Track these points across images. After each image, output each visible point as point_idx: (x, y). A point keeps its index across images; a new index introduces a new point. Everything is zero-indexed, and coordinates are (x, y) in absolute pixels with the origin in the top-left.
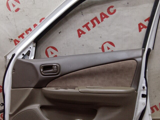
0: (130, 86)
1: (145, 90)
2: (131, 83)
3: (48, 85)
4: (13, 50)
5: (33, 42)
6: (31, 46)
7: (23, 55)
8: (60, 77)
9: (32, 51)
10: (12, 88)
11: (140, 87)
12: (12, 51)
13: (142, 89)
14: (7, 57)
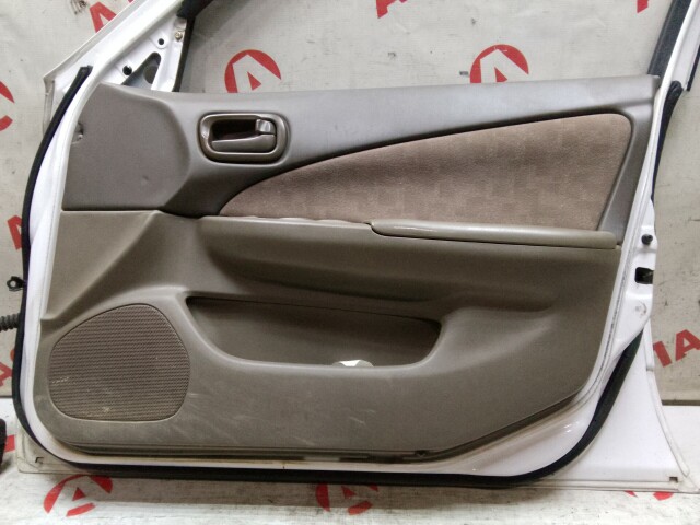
0: (594, 225)
1: (653, 251)
2: (598, 214)
3: (231, 205)
4: (85, 52)
5: (175, 17)
6: (165, 35)
7: (127, 71)
8: (287, 174)
9: (169, 55)
10: (65, 209)
11: (632, 240)
12: (80, 54)
13: (640, 244)
14: (53, 82)
